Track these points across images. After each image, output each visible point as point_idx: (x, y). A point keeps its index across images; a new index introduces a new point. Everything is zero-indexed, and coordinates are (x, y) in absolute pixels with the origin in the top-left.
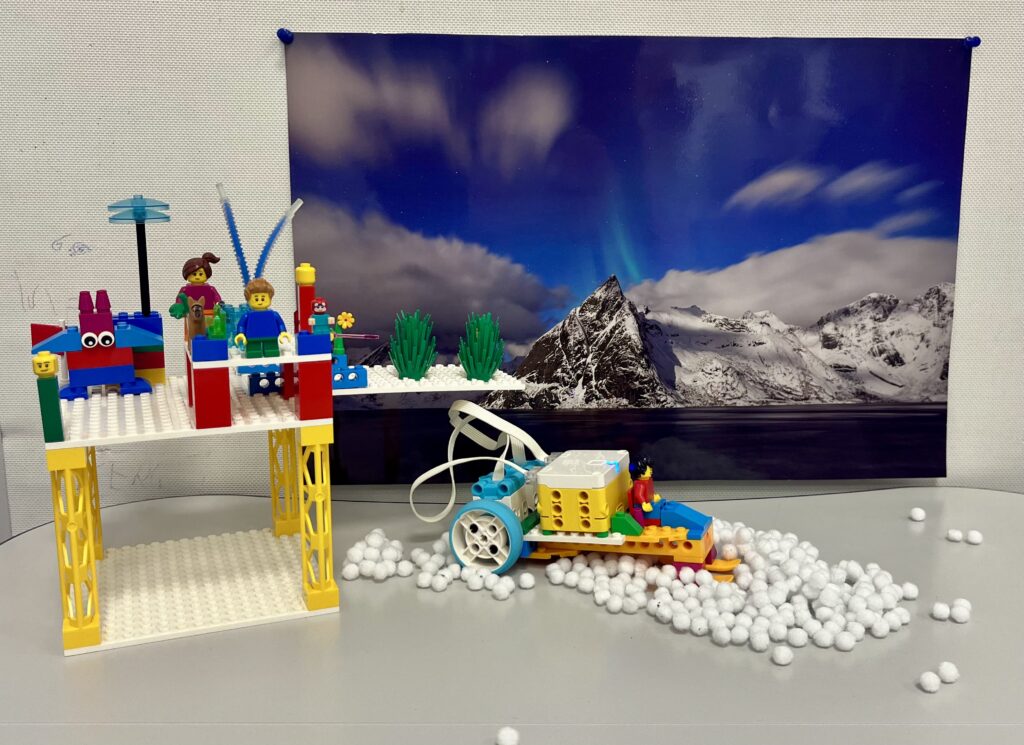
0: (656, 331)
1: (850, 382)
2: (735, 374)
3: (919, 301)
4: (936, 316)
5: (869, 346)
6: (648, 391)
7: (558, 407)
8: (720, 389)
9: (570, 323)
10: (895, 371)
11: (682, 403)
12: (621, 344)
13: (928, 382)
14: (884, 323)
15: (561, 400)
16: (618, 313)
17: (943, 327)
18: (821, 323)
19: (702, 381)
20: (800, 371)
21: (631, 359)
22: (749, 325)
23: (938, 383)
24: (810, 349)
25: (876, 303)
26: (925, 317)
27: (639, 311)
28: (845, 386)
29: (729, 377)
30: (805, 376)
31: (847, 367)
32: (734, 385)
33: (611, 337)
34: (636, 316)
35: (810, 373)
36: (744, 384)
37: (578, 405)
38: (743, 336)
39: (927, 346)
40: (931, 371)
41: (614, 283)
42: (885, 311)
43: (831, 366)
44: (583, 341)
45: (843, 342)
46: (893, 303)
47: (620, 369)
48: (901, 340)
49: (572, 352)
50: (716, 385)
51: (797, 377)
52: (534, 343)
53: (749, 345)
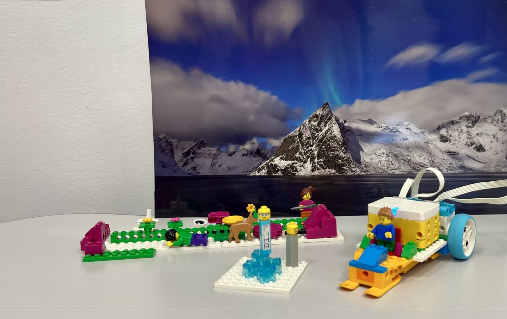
0: (350, 132)
1: (456, 161)
2: (393, 156)
3: (491, 117)
4: (501, 125)
5: (466, 141)
6: (346, 165)
7: (297, 174)
8: (385, 164)
9: (303, 128)
10: (481, 155)
11: (365, 172)
12: (331, 139)
13: (499, 161)
14: (472, 129)
15: (298, 170)
16: (329, 122)
17: (504, 131)
18: (439, 128)
19: (376, 160)
21: (337, 147)
22: (400, 130)
23: (505, 161)
24: (434, 143)
25: (468, 118)
26: (494, 125)
27: (340, 121)
28: (453, 163)
29: (390, 157)
30: (431, 157)
31: (454, 152)
32: (393, 162)
33: (326, 135)
34: (339, 124)
35: (434, 155)
36: (398, 162)
37: (308, 173)
38: (397, 135)
39: (497, 141)
40: (500, 155)
41: (327, 106)
42: (473, 122)
43: (445, 152)
44: (311, 137)
45: (451, 139)
46: (477, 118)
47: (331, 153)
48: (483, 138)
49: (304, 144)
50: (383, 162)
51: (427, 158)
52: (283, 139)
53: (401, 140)
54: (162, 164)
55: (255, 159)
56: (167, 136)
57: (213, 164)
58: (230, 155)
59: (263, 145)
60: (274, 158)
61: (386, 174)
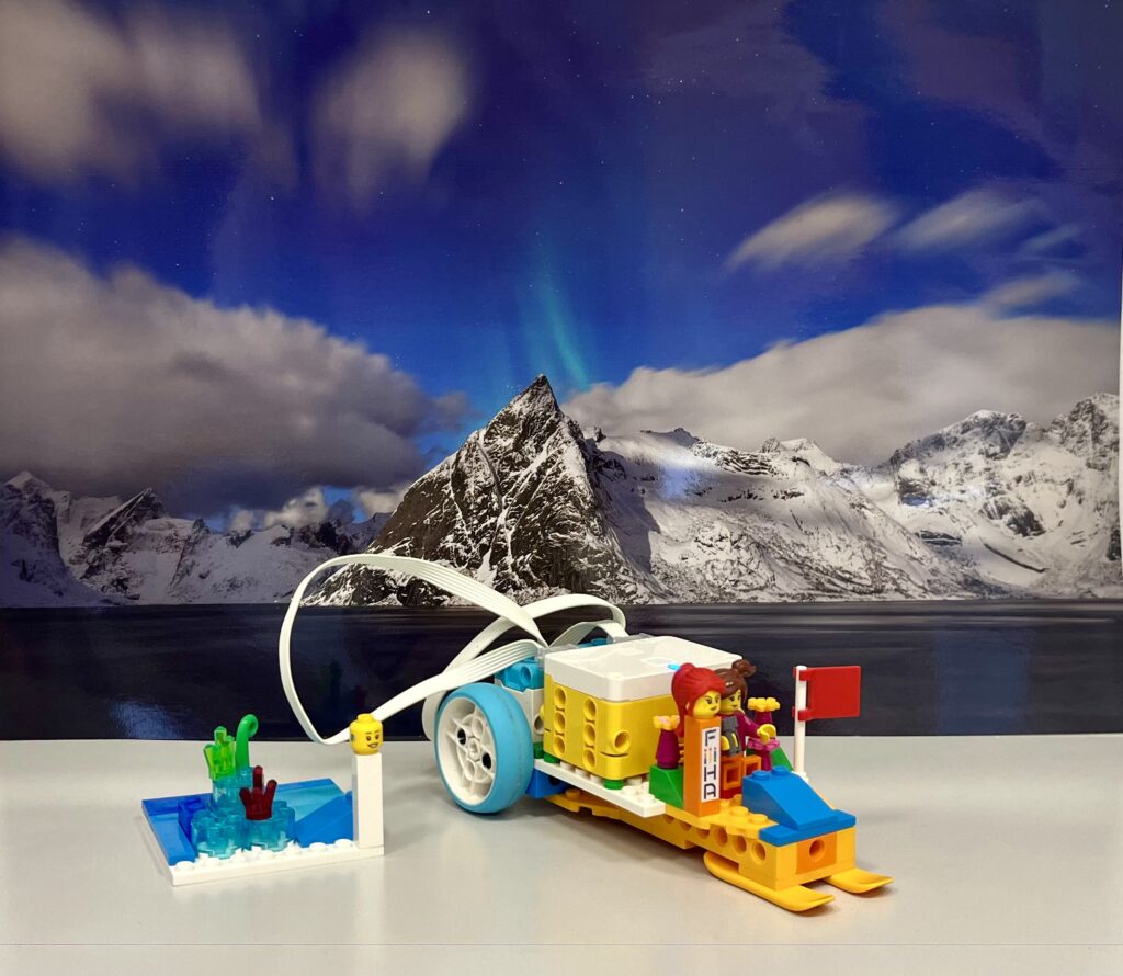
0: (616, 470)
1: (952, 563)
2: (753, 547)
3: (1057, 424)
4: (1091, 449)
5: (982, 501)
6: (604, 576)
7: (447, 602)
8: (727, 573)
9: (468, 457)
10: (1030, 544)
11: (663, 596)
12: (557, 494)
13: (1087, 564)
14: (1002, 462)
16: (551, 439)
17: (1103, 468)
18: (896, 460)
19: (697, 558)
20: (864, 543)
21: (574, 519)
22: (773, 463)
23: (1106, 566)
24: (879, 505)
25: (988, 427)
26: (1071, 451)
27: (586, 436)
28: (943, 569)
29: (743, 551)
30: (873, 551)
31: (945, 536)
32: (752, 566)
33: (539, 481)
34: (582, 445)
35: (881, 545)
36: (769, 564)
38: (766, 481)
39: (1080, 502)
40: (1091, 545)
41: (544, 388)
42: (1003, 441)
43: (917, 534)
44: (491, 487)
45: (934, 493)
46: (1016, 427)
47: (554, 536)
48: (1035, 491)
49: (472, 507)
50: (720, 566)
51: (860, 553)
52: (407, 491)
53: (776, 497)
54: (18, 570)
55: (314, 555)
56: (37, 480)
57: (183, 571)
58: (237, 541)
59: (343, 510)
60: (376, 553)
61: (729, 603)
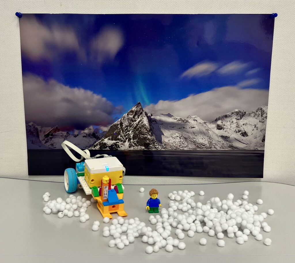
0: (155, 122)
1: (227, 142)
2: (184, 139)
3: (254, 113)
4: (261, 118)
5: (235, 129)
6: (152, 144)
7: (119, 149)
8: (178, 144)
9: (123, 119)
10: (244, 138)
11: (164, 148)
12: (142, 127)
13: (257, 143)
14: (240, 121)
15: (120, 147)
16: (141, 116)
17: (263, 122)
18: (216, 120)
19: (172, 141)
20: (208, 138)
21: (146, 132)
22: (189, 121)
23: (261, 143)
24: (212, 130)
25: (237, 113)
26: (256, 118)
27: (149, 115)
28: (225, 143)
29: (182, 139)
30: (210, 139)
31: (226, 136)
32: (184, 142)
33: (138, 124)
34: (148, 117)
35: (212, 138)
36: (187, 142)
37: (126, 148)
38: (187, 124)
39: (257, 129)
40: (258, 139)
41: (140, 105)
42: (241, 116)
43: (220, 136)
44: (128, 126)
45: (224, 127)
46: (244, 113)
47: (142, 136)
48: (247, 127)
49: (124, 130)
50: (177, 142)
51: (207, 140)
52: (110, 126)
53: (189, 128)
54: (31, 142)
55: (91, 140)
56: (34, 124)
58: (75, 136)
59: (97, 131)
60: (104, 139)
61: (178, 150)
